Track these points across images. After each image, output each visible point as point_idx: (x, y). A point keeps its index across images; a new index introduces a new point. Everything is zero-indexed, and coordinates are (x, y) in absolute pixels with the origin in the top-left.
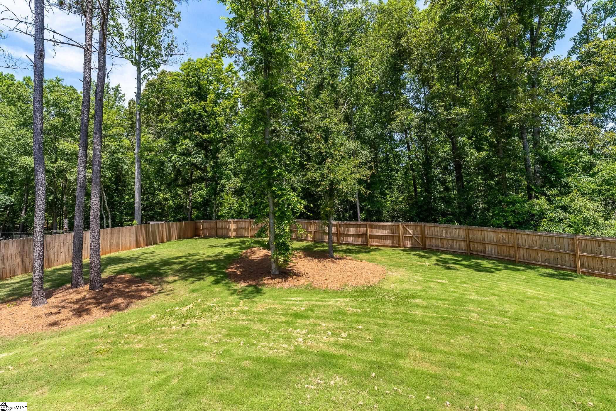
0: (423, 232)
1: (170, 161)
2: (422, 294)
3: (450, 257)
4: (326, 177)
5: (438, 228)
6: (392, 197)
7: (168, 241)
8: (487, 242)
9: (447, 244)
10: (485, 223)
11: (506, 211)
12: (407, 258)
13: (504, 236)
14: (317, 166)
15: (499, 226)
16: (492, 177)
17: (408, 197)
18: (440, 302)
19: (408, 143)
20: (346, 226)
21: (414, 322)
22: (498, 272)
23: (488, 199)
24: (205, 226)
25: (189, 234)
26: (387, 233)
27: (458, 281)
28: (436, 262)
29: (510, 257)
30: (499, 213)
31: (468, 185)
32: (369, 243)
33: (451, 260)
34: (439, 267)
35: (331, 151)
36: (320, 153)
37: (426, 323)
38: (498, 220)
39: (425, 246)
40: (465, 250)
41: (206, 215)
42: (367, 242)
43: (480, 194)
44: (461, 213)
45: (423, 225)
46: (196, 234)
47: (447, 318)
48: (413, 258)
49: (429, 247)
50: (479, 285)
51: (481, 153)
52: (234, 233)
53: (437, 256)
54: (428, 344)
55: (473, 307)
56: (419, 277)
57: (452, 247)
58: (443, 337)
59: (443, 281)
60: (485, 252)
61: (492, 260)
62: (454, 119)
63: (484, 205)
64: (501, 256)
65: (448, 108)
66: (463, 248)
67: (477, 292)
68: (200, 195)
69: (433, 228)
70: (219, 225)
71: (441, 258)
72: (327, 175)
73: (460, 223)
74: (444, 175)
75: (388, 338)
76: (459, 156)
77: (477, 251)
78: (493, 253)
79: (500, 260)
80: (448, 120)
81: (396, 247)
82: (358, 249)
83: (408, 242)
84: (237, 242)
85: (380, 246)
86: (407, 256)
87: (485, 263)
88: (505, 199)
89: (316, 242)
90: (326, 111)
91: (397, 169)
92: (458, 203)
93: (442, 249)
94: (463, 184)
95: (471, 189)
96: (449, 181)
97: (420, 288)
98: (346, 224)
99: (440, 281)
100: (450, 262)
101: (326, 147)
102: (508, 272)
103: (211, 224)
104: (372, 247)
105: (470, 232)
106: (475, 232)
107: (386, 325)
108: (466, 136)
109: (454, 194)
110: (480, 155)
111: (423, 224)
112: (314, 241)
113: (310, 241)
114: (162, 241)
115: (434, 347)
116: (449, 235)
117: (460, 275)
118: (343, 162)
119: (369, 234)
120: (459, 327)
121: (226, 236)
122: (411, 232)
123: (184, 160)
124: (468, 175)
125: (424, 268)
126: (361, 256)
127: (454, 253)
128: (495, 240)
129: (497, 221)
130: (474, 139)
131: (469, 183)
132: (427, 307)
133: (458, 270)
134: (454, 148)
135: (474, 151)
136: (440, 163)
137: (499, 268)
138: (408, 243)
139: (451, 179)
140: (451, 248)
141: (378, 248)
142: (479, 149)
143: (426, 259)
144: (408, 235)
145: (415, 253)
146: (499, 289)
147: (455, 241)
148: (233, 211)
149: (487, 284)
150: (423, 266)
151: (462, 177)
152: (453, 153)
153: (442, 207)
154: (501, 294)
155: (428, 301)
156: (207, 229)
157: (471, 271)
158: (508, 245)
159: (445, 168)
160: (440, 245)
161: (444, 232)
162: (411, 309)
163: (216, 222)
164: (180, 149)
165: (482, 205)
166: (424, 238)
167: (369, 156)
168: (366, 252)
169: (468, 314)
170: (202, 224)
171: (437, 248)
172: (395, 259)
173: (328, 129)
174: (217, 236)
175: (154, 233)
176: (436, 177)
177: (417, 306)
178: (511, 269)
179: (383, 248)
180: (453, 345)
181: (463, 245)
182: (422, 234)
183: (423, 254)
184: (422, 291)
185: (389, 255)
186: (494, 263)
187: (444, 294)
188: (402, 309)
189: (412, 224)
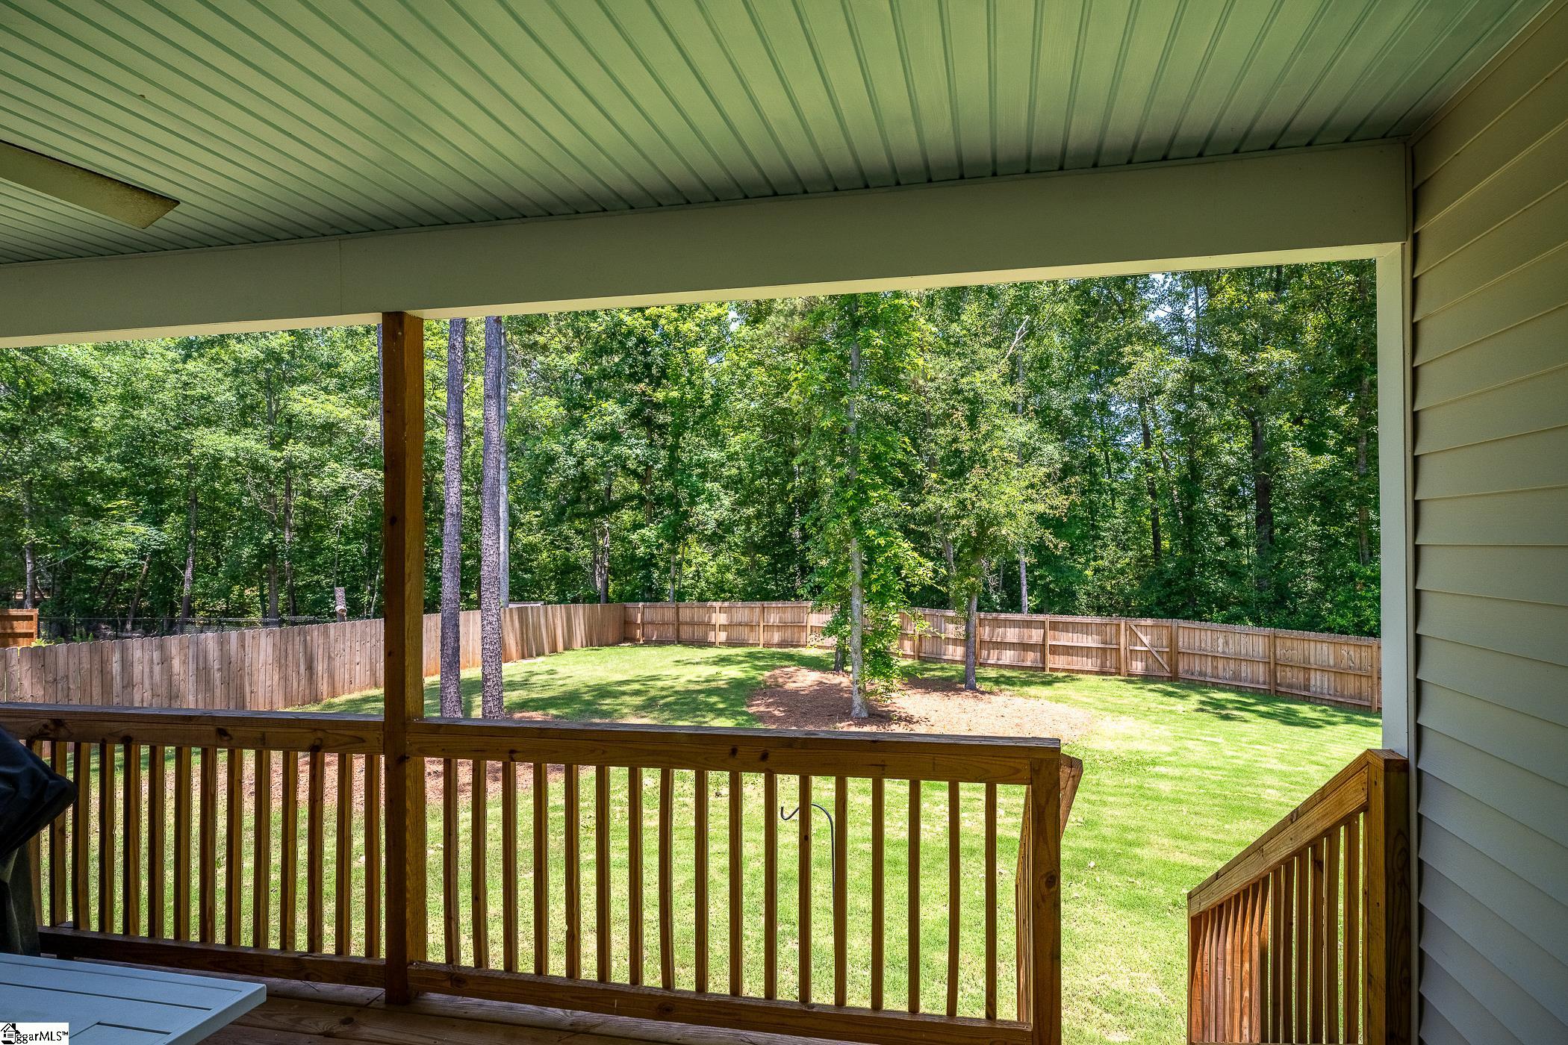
0: (1173, 641)
1: (570, 453)
2: (1173, 759)
3: (1231, 696)
4: (970, 507)
5: (1209, 633)
6: (1102, 558)
7: (566, 649)
8: (1314, 666)
9: (1224, 669)
10: (1313, 623)
11: (1362, 598)
12: (1135, 696)
13: (1352, 653)
14: (951, 482)
15: (1343, 631)
16: (1339, 518)
17: (1140, 560)
18: (1207, 771)
19: (1145, 426)
20: (997, 623)
21: (1157, 799)
22: (1329, 727)
23: (1326, 569)
24: (648, 616)
25: (611, 635)
26: (1090, 641)
27: (1244, 739)
28: (1200, 706)
29: (1360, 699)
30: (1345, 601)
31: (1282, 534)
32: (1049, 665)
33: (1232, 701)
34: (1205, 715)
35: (984, 448)
36: (958, 453)
37: (1181, 802)
38: (1342, 616)
39: (1177, 672)
40: (1264, 683)
41: (650, 589)
42: (1044, 662)
43: (1309, 558)
44: (1262, 600)
45: (1174, 625)
46: (625, 635)
47: (1220, 795)
48: (1149, 697)
49: (1184, 676)
50: (1287, 747)
51: (1318, 458)
52: (722, 636)
53: (1201, 693)
54: (1185, 830)
55: (1270, 780)
56: (1163, 731)
57: (1236, 676)
58: (1212, 821)
59: (1215, 740)
60: (1307, 688)
61: (1321, 705)
62: (1262, 373)
63: (1316, 585)
64: (1342, 697)
65: (1250, 347)
66: (1261, 680)
67: (1281, 759)
68: (643, 540)
69: (1197, 632)
70: (685, 614)
71: (1212, 698)
72: (973, 504)
73: (1258, 622)
74: (1229, 508)
75: (1110, 821)
76: (1268, 464)
77: (1290, 686)
78: (1325, 691)
79: (1339, 706)
80: (1249, 375)
81: (1111, 674)
82: (1024, 676)
83: (1139, 663)
84: (737, 655)
85: (1073, 671)
86: (1136, 692)
87: (1305, 711)
88: (1363, 570)
89: (923, 660)
90: (974, 352)
91: (1112, 490)
92: (1257, 578)
93: (1213, 680)
94: (1271, 531)
95: (1288, 545)
96: (1239, 524)
97: (1167, 749)
98: (996, 619)
99: (1208, 739)
100: (1230, 706)
101: (972, 440)
102: (1353, 727)
103: (663, 612)
104: (1055, 674)
105: (1278, 641)
106: (1288, 643)
107: (1104, 804)
108: (1287, 415)
109: (1248, 557)
110: (1316, 462)
111: (1175, 623)
112: (919, 657)
113: (910, 656)
114: (554, 650)
115: (1194, 833)
116: (1231, 649)
117: (1249, 730)
118: (1007, 475)
119: (1049, 642)
120: (1241, 808)
121: (703, 643)
122: (1146, 640)
123: (607, 452)
124: (1285, 510)
125: (1173, 716)
126: (1032, 690)
127: (1238, 690)
128: (1332, 663)
129: (1339, 620)
130: (1306, 421)
131: (1287, 530)
132: (1181, 778)
133: (1246, 721)
134: (1258, 444)
135: (1302, 453)
136: (1220, 481)
137: (1335, 719)
138: (1138, 667)
139: (1243, 520)
140: (1235, 679)
141: (1071, 675)
142: (1315, 448)
143: (1178, 700)
144: (1138, 648)
145: (1152, 686)
146: (1327, 755)
147: (1243, 663)
148: (703, 584)
149: (1304, 747)
150: (1171, 712)
151: (1271, 516)
152: (1255, 457)
153: (1219, 584)
154: (1328, 763)
155: (1183, 769)
156: (652, 623)
157: (1273, 725)
158: (1359, 673)
159: (1232, 492)
160: (1209, 671)
161: (1221, 641)
162: (1150, 780)
163: (678, 608)
164: (593, 425)
165: (1311, 585)
166: (1174, 653)
167: (1057, 456)
168: (1044, 683)
169: (1260, 790)
170: (640, 611)
171: (1202, 679)
172: (1110, 699)
173: (977, 395)
174: (679, 642)
175: (537, 628)
176: (1209, 513)
177: (1163, 776)
178: (1359, 723)
179: (1080, 676)
180: (1229, 832)
181: (1261, 672)
182: (1170, 646)
183: (1170, 689)
184: (1170, 755)
185: (1096, 689)
186: (1324, 711)
187: (1215, 759)
188: (1133, 781)
189: (1149, 622)
